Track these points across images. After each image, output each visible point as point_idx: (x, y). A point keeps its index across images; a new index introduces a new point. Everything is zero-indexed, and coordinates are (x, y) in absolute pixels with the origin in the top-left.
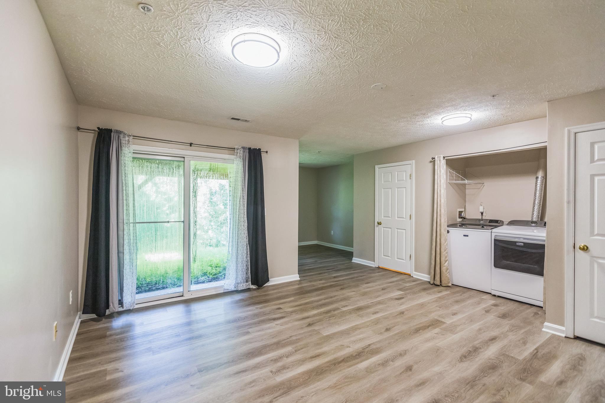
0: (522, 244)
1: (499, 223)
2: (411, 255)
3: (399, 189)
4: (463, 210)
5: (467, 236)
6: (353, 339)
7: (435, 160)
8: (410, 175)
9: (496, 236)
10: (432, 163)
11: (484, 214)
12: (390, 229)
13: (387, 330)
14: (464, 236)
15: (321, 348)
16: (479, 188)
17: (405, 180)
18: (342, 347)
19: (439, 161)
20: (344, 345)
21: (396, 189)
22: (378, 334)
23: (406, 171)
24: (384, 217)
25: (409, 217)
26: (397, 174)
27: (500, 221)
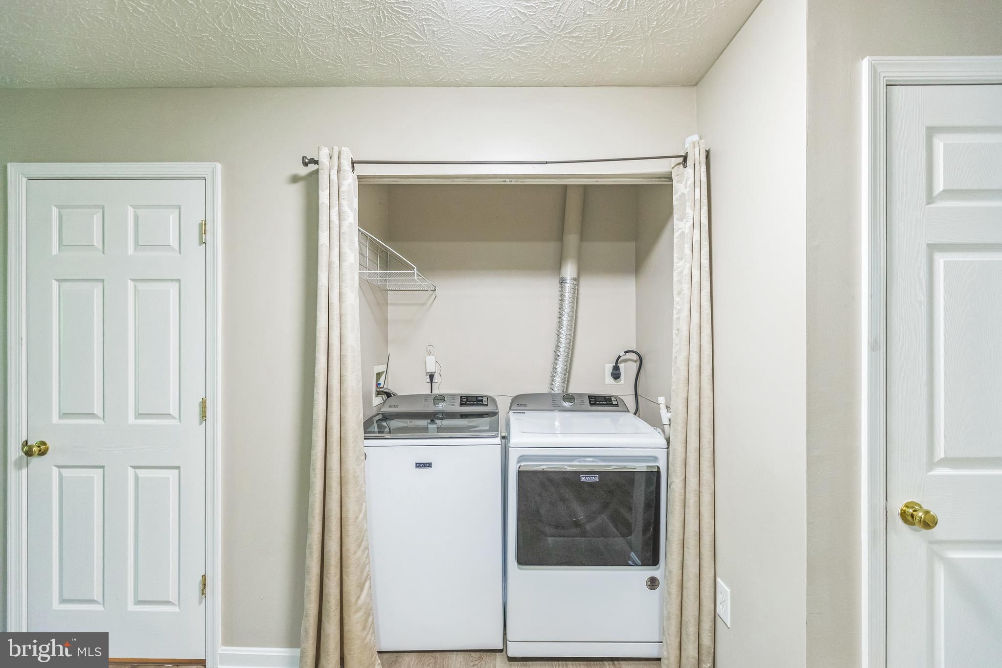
0: (595, 479)
1: (487, 405)
2: (204, 577)
3: (142, 286)
4: (381, 368)
5: (428, 465)
7: (317, 172)
8: (203, 228)
9: (521, 458)
10: (299, 187)
11: (436, 378)
12: (97, 474)
14: (419, 465)
16: (423, 304)
17: (177, 247)
19: (334, 172)
21: (131, 284)
23: (179, 207)
24: (63, 415)
25: (196, 411)
26: (136, 218)
27: (487, 397)
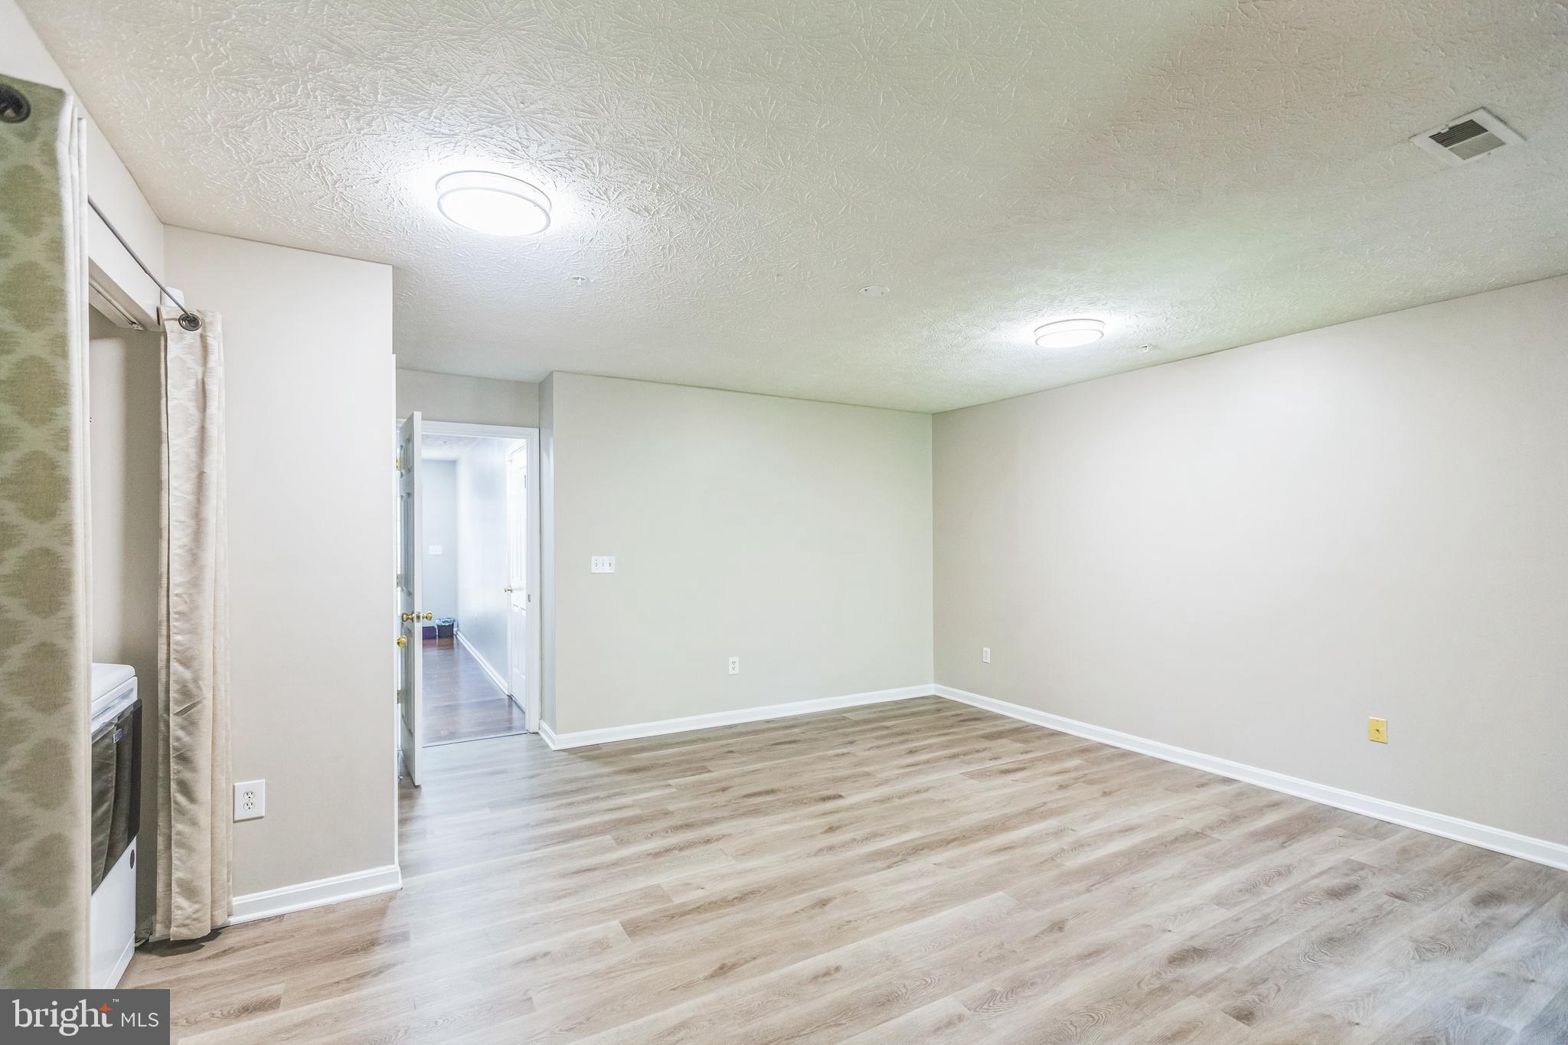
6: (926, 882)
13: (823, 903)
15: (1000, 862)
18: (952, 864)
20: (948, 868)
22: (856, 891)
